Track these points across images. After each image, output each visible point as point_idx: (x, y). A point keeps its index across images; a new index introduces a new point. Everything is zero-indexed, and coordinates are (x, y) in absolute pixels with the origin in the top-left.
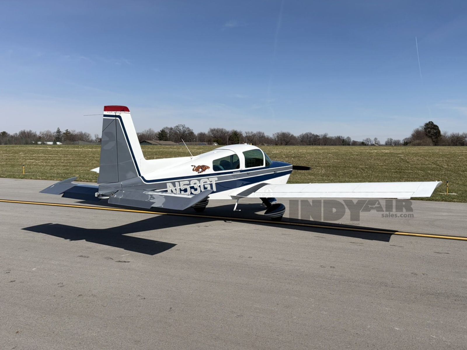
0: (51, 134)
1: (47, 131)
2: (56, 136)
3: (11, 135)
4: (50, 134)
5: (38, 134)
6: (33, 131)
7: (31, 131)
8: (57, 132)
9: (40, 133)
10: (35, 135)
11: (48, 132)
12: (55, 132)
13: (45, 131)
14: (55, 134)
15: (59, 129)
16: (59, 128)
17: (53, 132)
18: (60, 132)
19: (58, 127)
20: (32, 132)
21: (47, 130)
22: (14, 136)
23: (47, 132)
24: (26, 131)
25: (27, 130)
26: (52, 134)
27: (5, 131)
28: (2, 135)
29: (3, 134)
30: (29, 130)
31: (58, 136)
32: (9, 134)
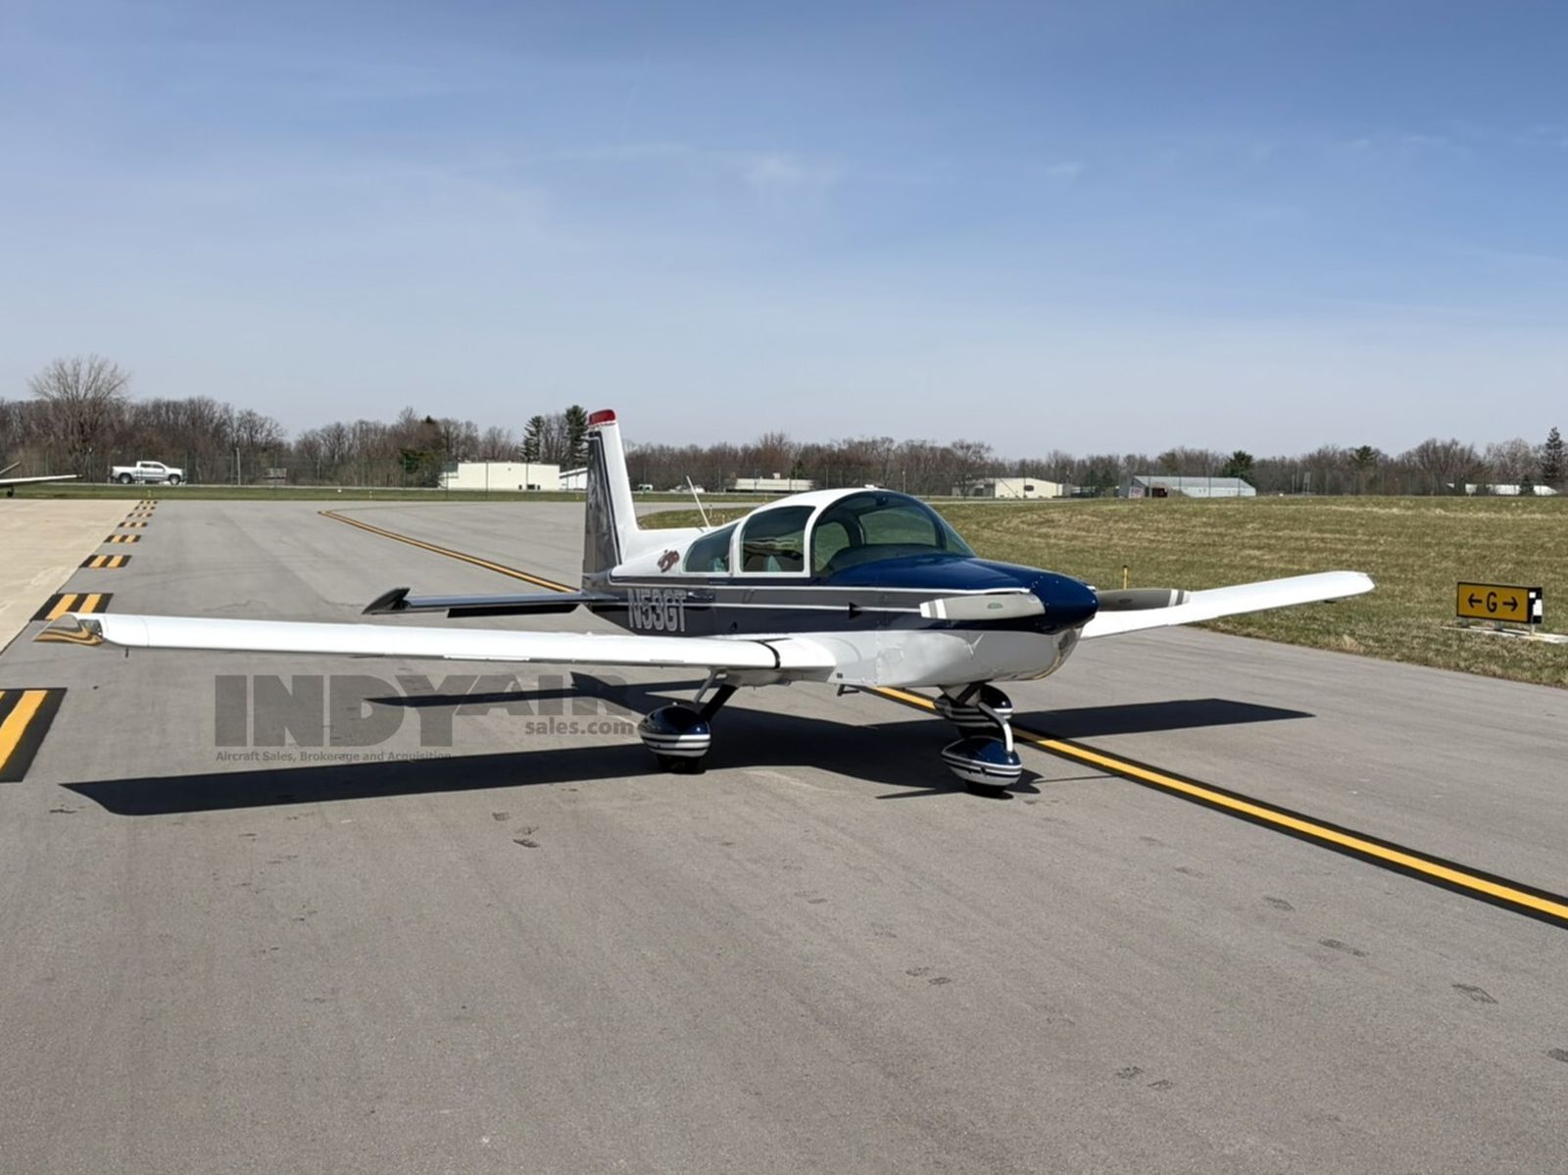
0: (1527, 454)
1: (1514, 443)
2: (1546, 463)
3: (1392, 460)
4: (1523, 451)
5: (1480, 452)
6: (1464, 443)
7: (1457, 444)
8: (1549, 446)
9: (1489, 450)
10: (1472, 457)
11: (1517, 445)
12: (1540, 447)
13: (1507, 443)
14: (1542, 453)
15: (1558, 434)
16: (1558, 431)
17: (1534, 448)
18: (1560, 445)
19: (1552, 427)
20: (1459, 447)
21: (1513, 440)
22: (1403, 462)
23: (1511, 448)
24: (1438, 444)
25: (1443, 438)
26: (1532, 455)
27: (1368, 445)
28: (1357, 458)
29: (1360, 456)
30: (1448, 441)
31: (1551, 462)
32: (1386, 456)
